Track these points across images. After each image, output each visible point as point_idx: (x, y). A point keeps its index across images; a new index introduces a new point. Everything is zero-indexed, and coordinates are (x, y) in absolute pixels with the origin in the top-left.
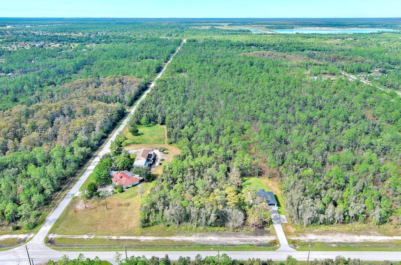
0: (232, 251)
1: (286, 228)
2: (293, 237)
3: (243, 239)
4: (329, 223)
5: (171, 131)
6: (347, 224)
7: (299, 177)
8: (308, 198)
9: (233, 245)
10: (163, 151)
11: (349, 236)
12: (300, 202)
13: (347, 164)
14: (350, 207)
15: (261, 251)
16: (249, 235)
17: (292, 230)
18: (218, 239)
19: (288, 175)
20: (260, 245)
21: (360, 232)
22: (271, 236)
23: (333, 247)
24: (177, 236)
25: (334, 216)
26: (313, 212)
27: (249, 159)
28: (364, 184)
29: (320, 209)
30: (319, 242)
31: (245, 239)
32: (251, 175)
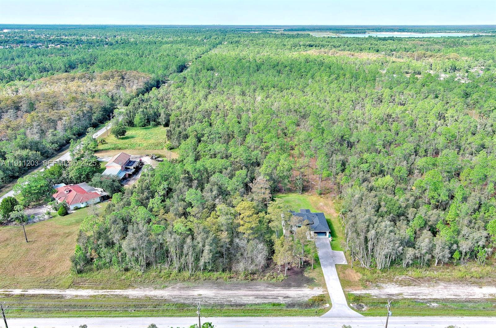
0: (236, 316)
1: (344, 273)
2: (356, 290)
3: (261, 293)
4: (423, 265)
5: (172, 129)
6: (456, 265)
7: (369, 188)
8: (385, 219)
9: (241, 305)
10: (156, 158)
11: (462, 287)
12: (371, 226)
13: (449, 170)
14: (461, 236)
15: (293, 316)
16: (275, 285)
17: (356, 276)
18: (214, 294)
19: (350, 185)
20: (291, 305)
21: (481, 280)
22: (315, 288)
23: (433, 309)
24: (138, 289)
25: (432, 250)
26: (395, 244)
27: (286, 163)
28: (480, 200)
29: (407, 237)
30: (405, 299)
31: (266, 293)
32: (290, 191)
